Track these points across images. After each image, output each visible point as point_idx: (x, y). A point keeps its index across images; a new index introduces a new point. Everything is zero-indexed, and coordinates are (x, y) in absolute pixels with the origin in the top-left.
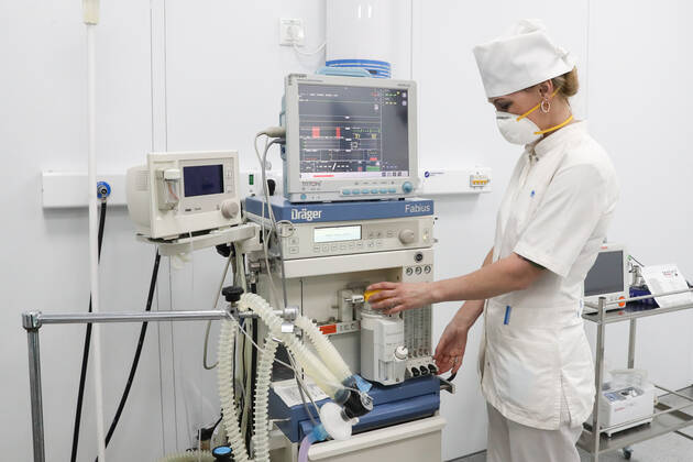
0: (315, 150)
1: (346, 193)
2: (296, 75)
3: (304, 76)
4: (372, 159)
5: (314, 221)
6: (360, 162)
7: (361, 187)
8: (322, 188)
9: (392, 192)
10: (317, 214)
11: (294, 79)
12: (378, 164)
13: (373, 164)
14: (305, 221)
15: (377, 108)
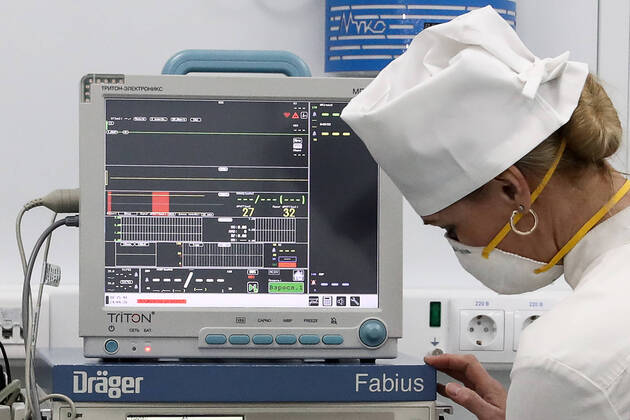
0: (142, 243)
1: (214, 342)
2: (101, 78)
3: (119, 78)
4: (284, 266)
5: (126, 399)
6: (252, 271)
7: (251, 329)
8: (157, 328)
9: (334, 342)
10: (134, 384)
11: (96, 88)
12: (299, 276)
13: (287, 276)
14: (102, 399)
15: (297, 146)
